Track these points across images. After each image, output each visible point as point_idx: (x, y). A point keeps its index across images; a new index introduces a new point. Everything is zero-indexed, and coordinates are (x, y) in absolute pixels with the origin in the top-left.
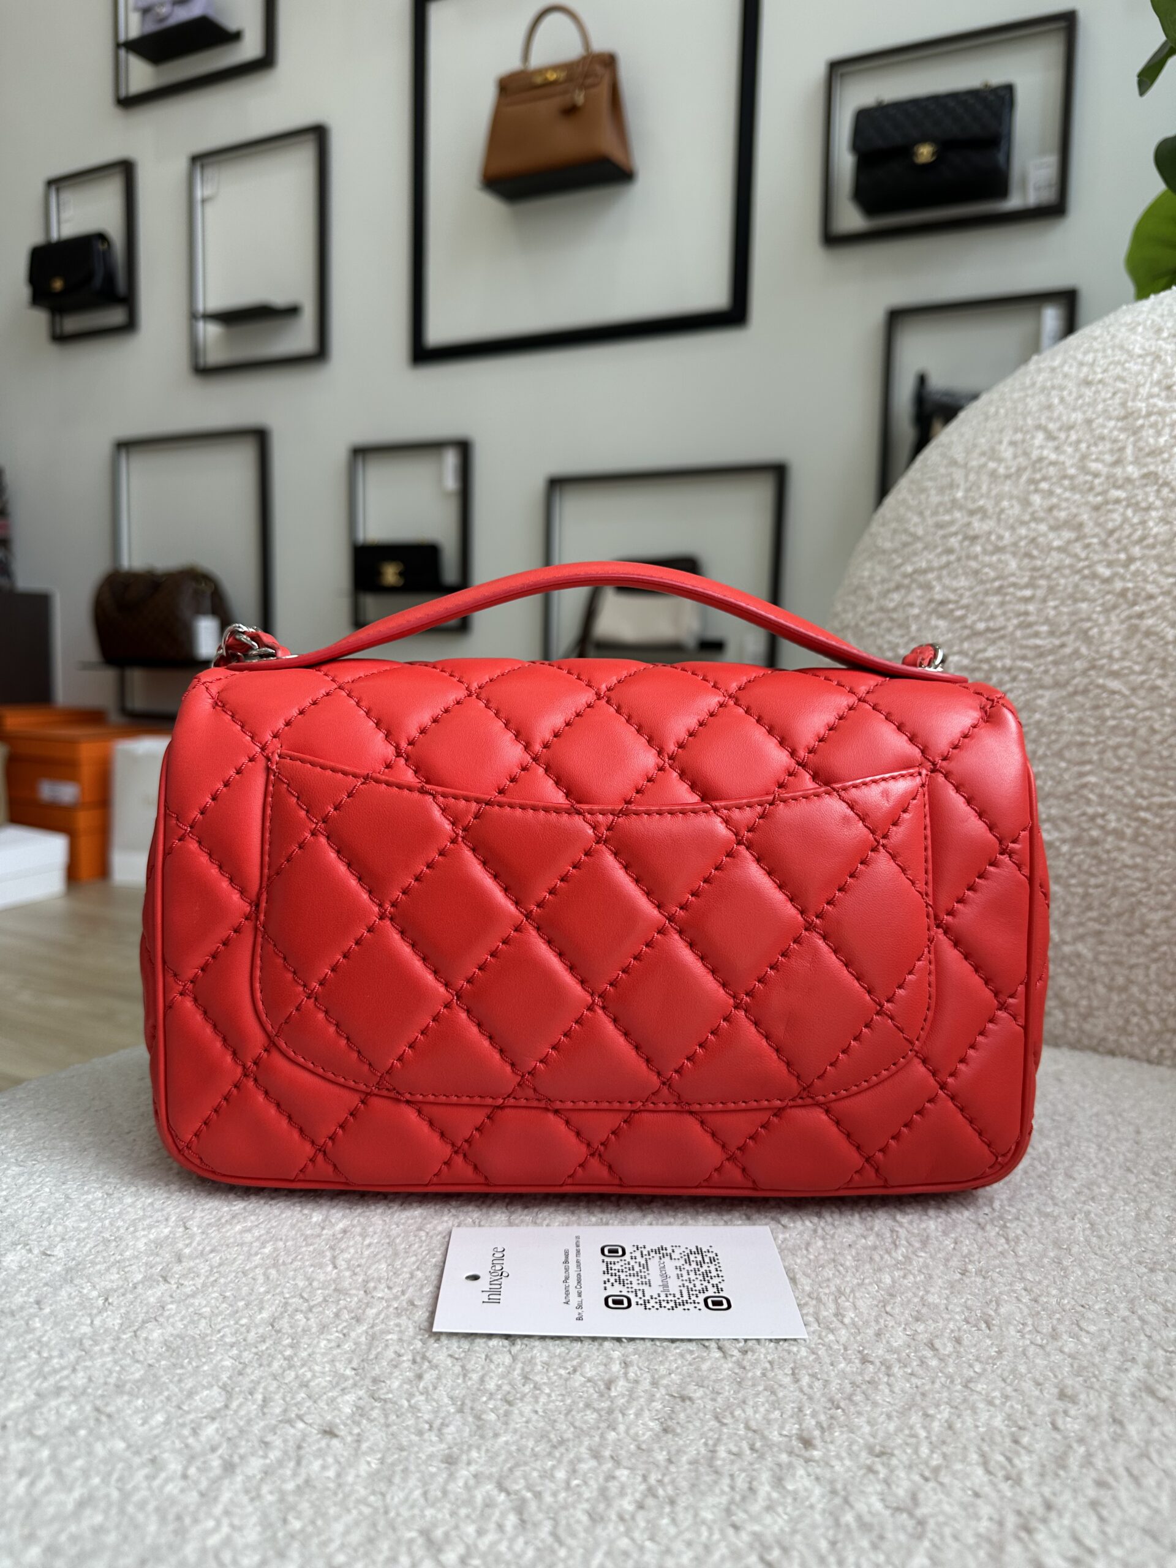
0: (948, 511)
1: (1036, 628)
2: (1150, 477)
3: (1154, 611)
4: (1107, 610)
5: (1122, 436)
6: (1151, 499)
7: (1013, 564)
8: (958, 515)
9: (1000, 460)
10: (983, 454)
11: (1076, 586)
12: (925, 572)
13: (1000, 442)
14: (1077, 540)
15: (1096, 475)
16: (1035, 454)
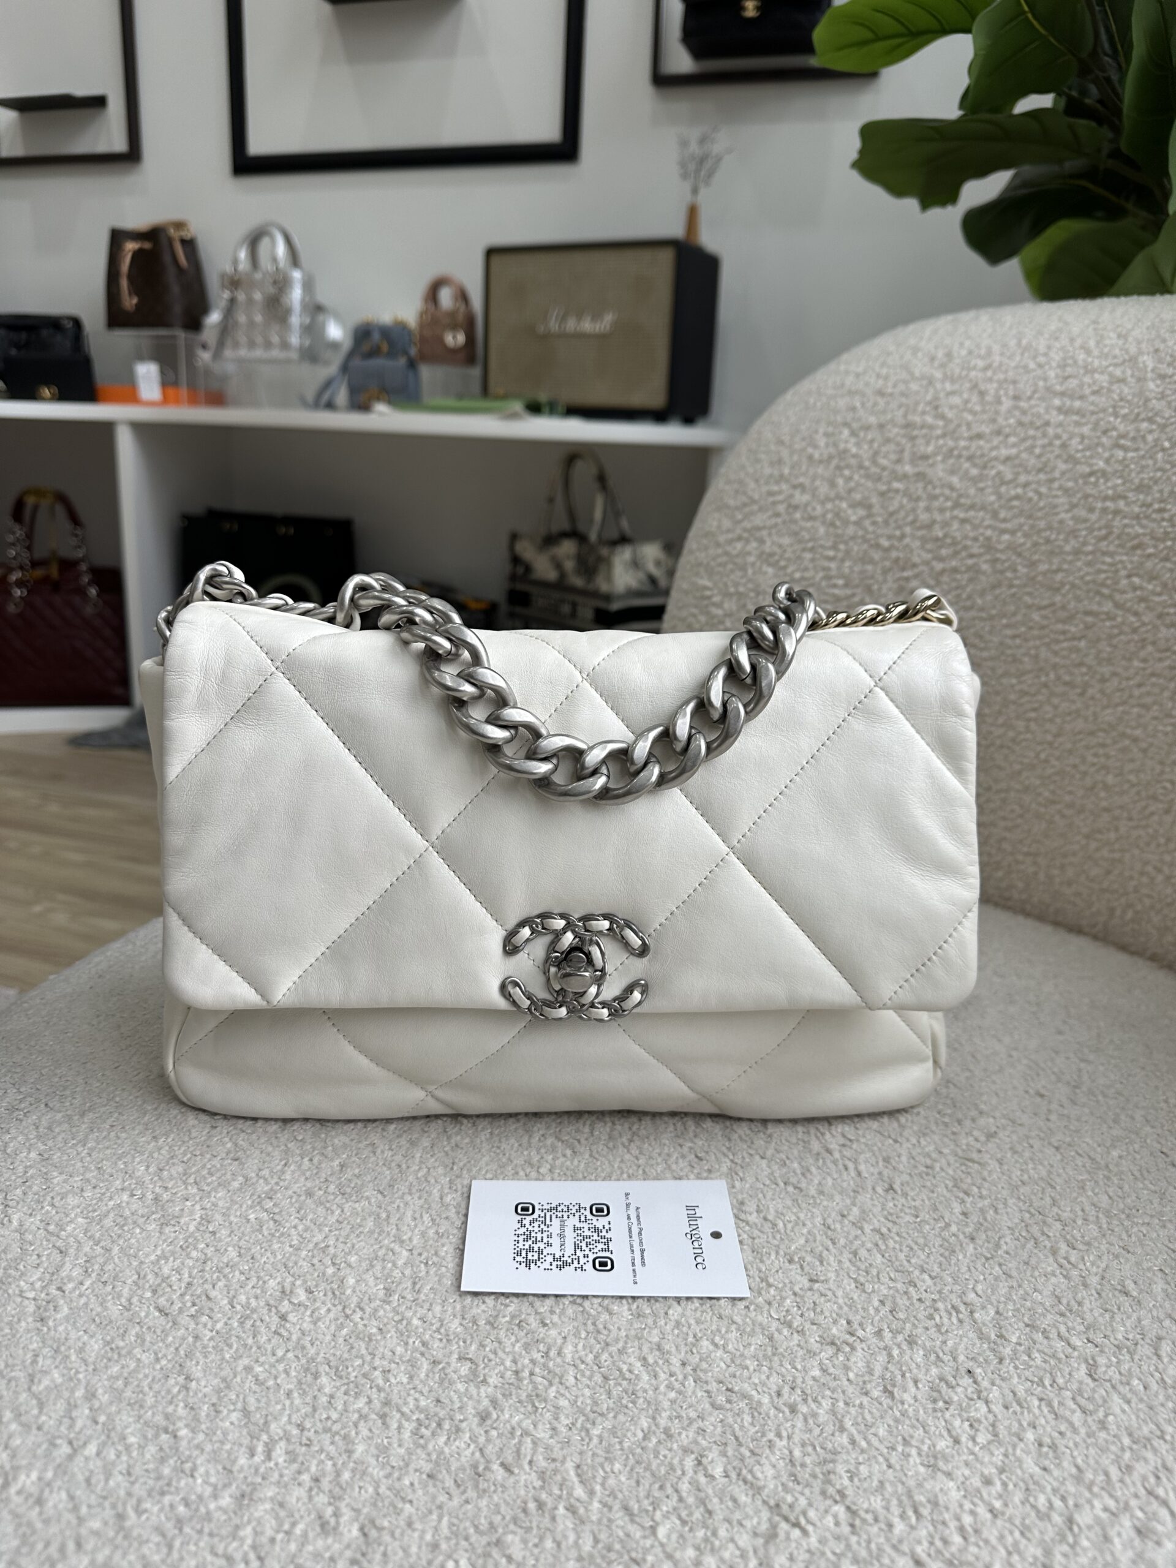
0: (777, 482)
1: (835, 581)
2: (921, 476)
3: (916, 576)
4: (885, 572)
5: (904, 441)
6: (920, 492)
7: (822, 530)
8: (784, 486)
9: (816, 447)
10: (803, 439)
11: (865, 552)
12: (759, 529)
13: (816, 432)
14: (869, 516)
15: (884, 469)
16: (842, 446)
